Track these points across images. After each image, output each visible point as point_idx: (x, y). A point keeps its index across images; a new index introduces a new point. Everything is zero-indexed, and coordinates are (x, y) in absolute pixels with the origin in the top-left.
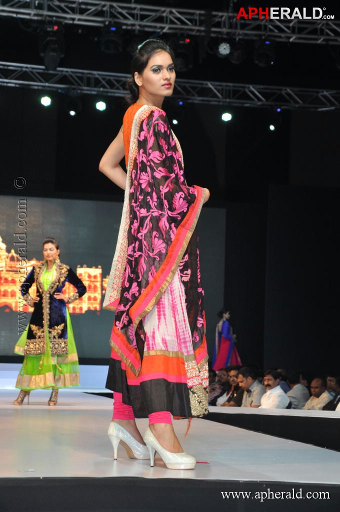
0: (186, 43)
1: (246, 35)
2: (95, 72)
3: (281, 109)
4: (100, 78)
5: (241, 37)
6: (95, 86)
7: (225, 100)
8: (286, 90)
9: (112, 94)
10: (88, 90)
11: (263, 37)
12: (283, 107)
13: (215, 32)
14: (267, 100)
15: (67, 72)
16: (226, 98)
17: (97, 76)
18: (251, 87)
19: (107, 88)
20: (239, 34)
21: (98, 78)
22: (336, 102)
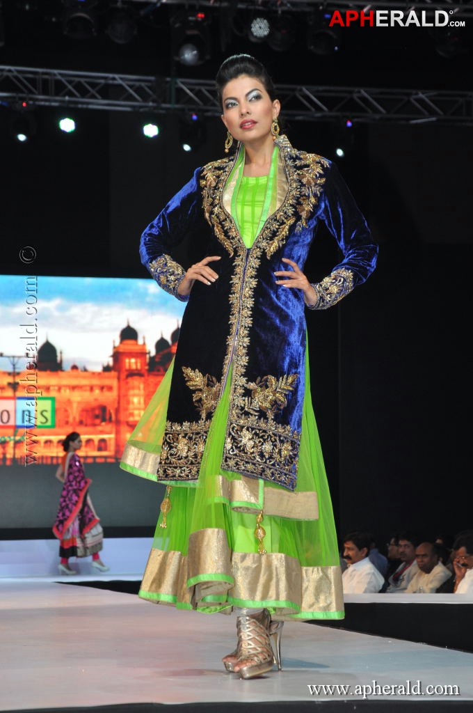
0: (199, 19)
2: (56, 71)
3: (352, 123)
4: (63, 80)
5: (285, 8)
6: (57, 94)
8: (359, 92)
9: (85, 106)
10: (46, 100)
11: (321, 8)
12: (356, 120)
14: (330, 109)
15: (10, 71)
17: (59, 77)
18: (304, 89)
19: (75, 96)
20: (282, 4)
21: (60, 81)
22: (438, 110)
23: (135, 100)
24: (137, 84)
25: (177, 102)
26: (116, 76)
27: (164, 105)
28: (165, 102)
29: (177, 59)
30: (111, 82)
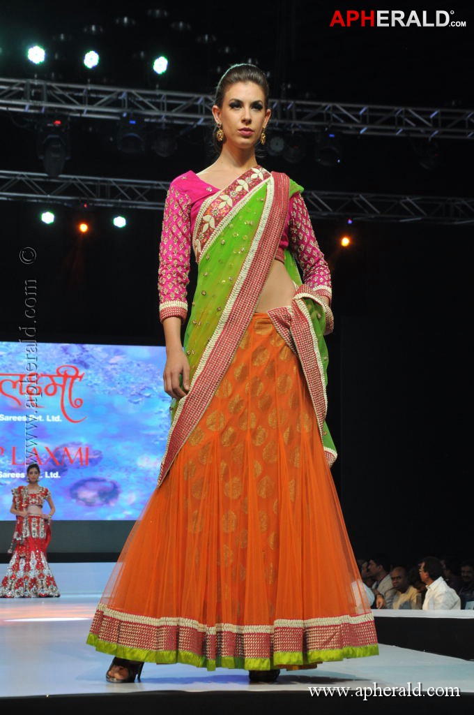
1: (304, 126)
2: (111, 180)
3: (353, 221)
4: (117, 186)
5: (297, 129)
6: (112, 197)
8: (358, 196)
9: (134, 207)
10: (102, 202)
11: (326, 129)
12: (355, 219)
14: (334, 209)
15: (75, 179)
17: (114, 184)
18: (313, 193)
19: (127, 199)
20: (295, 126)
21: (115, 187)
22: (422, 211)
26: (160, 183)
30: (155, 188)
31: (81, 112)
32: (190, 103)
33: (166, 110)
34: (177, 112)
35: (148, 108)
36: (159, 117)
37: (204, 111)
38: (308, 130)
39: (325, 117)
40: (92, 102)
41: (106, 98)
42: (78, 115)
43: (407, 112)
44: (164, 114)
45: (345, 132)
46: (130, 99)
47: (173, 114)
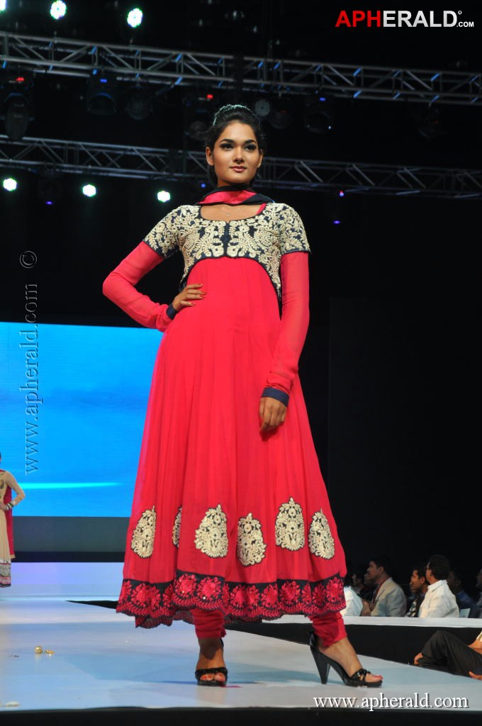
0: (208, 100)
1: (292, 88)
2: (80, 143)
3: (345, 193)
4: (87, 151)
5: (285, 92)
6: (81, 163)
7: (265, 181)
8: (351, 166)
9: (106, 174)
10: (71, 169)
11: (317, 92)
12: (347, 191)
13: (248, 85)
14: (325, 180)
15: (41, 142)
16: (267, 178)
17: (83, 149)
18: (302, 162)
19: (97, 165)
20: (282, 88)
21: (84, 152)
22: (421, 184)
23: (151, 169)
24: (153, 155)
25: (188, 172)
26: (134, 148)
27: (176, 175)
28: (177, 172)
29: (187, 133)
30: (129, 153)
31: (47, 68)
32: (167, 60)
33: (140, 69)
34: (152, 70)
35: (122, 65)
36: (133, 75)
37: (182, 71)
38: (297, 93)
39: (316, 79)
40: (59, 57)
41: (75, 53)
42: (44, 71)
43: (406, 75)
44: (138, 72)
45: (337, 95)
46: (101, 54)
47: (148, 72)
